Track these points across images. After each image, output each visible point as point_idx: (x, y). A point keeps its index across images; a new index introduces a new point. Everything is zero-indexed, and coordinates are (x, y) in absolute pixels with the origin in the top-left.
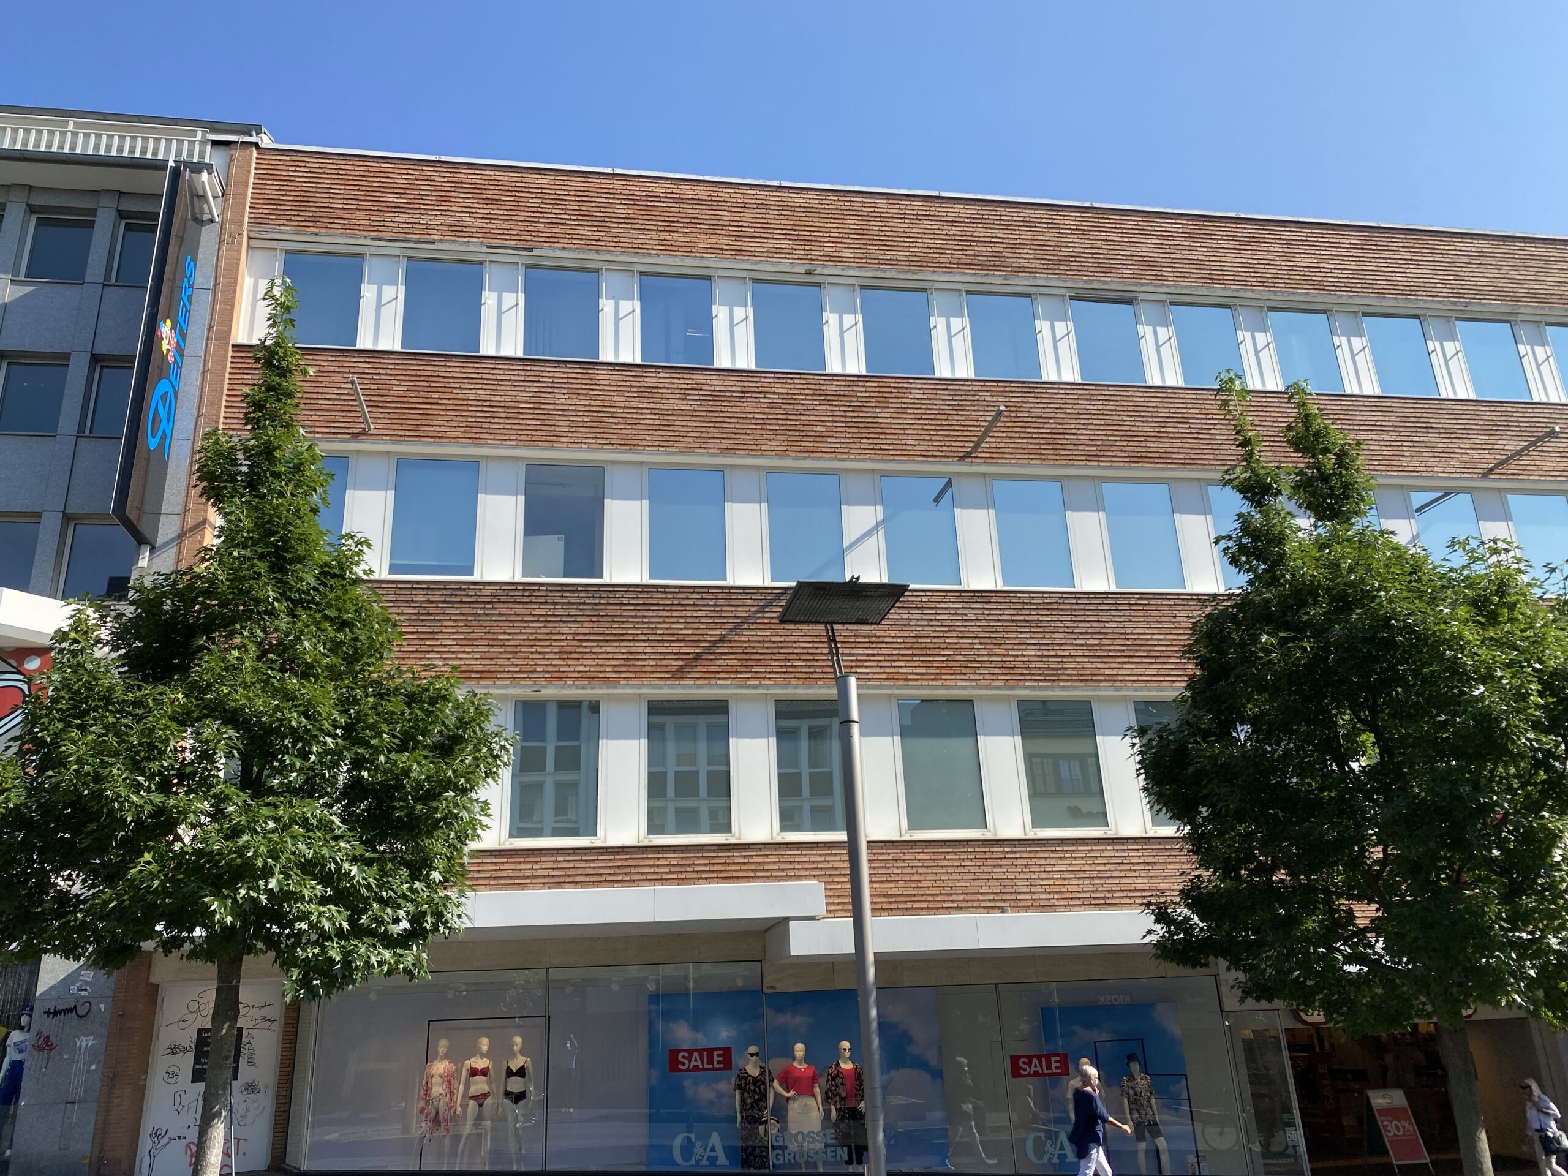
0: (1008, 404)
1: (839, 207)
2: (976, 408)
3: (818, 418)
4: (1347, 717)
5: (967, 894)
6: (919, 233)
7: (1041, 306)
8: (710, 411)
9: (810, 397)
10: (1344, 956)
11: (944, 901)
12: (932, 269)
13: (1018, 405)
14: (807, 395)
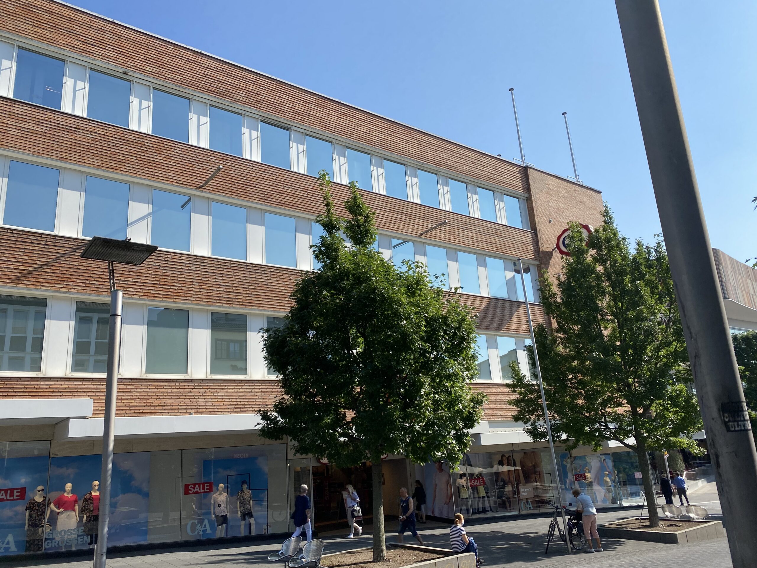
0: (224, 165)
1: (146, 43)
2: (208, 164)
3: (121, 152)
4: (354, 331)
5: (172, 406)
6: (188, 69)
7: (246, 121)
8: (55, 135)
9: (118, 140)
10: (339, 433)
11: (160, 409)
12: (194, 89)
13: (229, 167)
14: (116, 138)
